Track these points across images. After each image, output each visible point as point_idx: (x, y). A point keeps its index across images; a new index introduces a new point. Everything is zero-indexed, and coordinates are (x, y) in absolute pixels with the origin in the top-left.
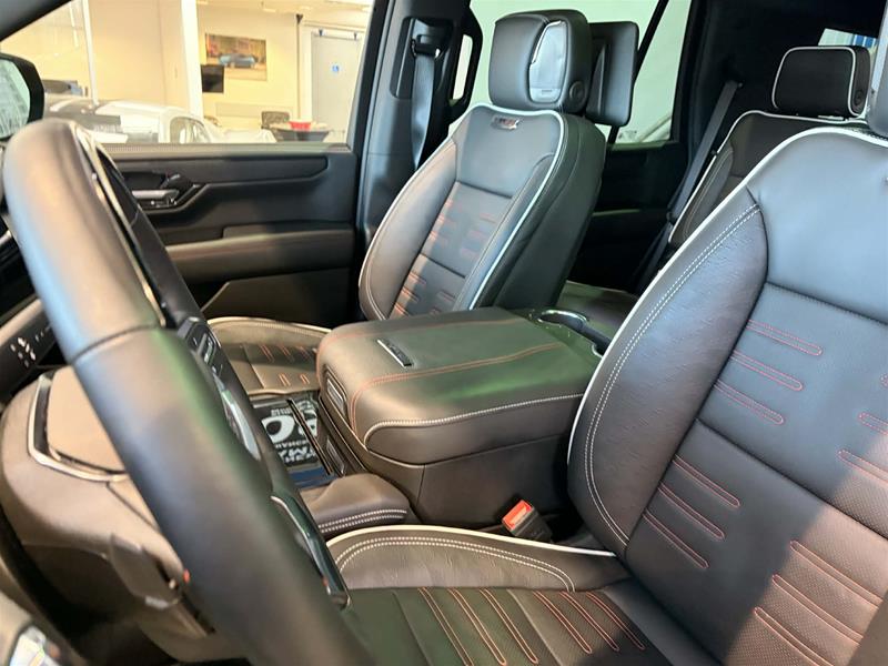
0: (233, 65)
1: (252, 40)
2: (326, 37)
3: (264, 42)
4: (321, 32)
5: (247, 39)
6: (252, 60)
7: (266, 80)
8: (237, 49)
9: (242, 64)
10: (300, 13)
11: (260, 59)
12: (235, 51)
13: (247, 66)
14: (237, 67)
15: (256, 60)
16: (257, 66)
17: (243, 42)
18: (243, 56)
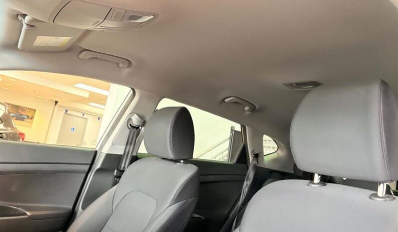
0: (15, 118)
1: (29, 108)
2: (69, 115)
3: (35, 110)
4: (67, 111)
5: (26, 108)
6: (26, 117)
7: (30, 127)
8: (19, 111)
9: (20, 118)
10: (57, 100)
11: (30, 117)
12: (18, 112)
13: (23, 119)
14: (16, 119)
15: (28, 117)
16: (27, 120)
17: (23, 109)
18: (21, 115)
